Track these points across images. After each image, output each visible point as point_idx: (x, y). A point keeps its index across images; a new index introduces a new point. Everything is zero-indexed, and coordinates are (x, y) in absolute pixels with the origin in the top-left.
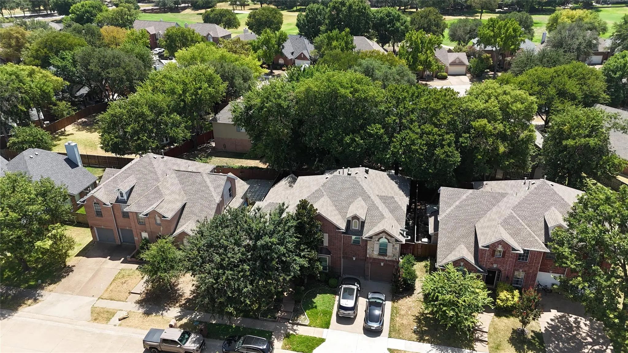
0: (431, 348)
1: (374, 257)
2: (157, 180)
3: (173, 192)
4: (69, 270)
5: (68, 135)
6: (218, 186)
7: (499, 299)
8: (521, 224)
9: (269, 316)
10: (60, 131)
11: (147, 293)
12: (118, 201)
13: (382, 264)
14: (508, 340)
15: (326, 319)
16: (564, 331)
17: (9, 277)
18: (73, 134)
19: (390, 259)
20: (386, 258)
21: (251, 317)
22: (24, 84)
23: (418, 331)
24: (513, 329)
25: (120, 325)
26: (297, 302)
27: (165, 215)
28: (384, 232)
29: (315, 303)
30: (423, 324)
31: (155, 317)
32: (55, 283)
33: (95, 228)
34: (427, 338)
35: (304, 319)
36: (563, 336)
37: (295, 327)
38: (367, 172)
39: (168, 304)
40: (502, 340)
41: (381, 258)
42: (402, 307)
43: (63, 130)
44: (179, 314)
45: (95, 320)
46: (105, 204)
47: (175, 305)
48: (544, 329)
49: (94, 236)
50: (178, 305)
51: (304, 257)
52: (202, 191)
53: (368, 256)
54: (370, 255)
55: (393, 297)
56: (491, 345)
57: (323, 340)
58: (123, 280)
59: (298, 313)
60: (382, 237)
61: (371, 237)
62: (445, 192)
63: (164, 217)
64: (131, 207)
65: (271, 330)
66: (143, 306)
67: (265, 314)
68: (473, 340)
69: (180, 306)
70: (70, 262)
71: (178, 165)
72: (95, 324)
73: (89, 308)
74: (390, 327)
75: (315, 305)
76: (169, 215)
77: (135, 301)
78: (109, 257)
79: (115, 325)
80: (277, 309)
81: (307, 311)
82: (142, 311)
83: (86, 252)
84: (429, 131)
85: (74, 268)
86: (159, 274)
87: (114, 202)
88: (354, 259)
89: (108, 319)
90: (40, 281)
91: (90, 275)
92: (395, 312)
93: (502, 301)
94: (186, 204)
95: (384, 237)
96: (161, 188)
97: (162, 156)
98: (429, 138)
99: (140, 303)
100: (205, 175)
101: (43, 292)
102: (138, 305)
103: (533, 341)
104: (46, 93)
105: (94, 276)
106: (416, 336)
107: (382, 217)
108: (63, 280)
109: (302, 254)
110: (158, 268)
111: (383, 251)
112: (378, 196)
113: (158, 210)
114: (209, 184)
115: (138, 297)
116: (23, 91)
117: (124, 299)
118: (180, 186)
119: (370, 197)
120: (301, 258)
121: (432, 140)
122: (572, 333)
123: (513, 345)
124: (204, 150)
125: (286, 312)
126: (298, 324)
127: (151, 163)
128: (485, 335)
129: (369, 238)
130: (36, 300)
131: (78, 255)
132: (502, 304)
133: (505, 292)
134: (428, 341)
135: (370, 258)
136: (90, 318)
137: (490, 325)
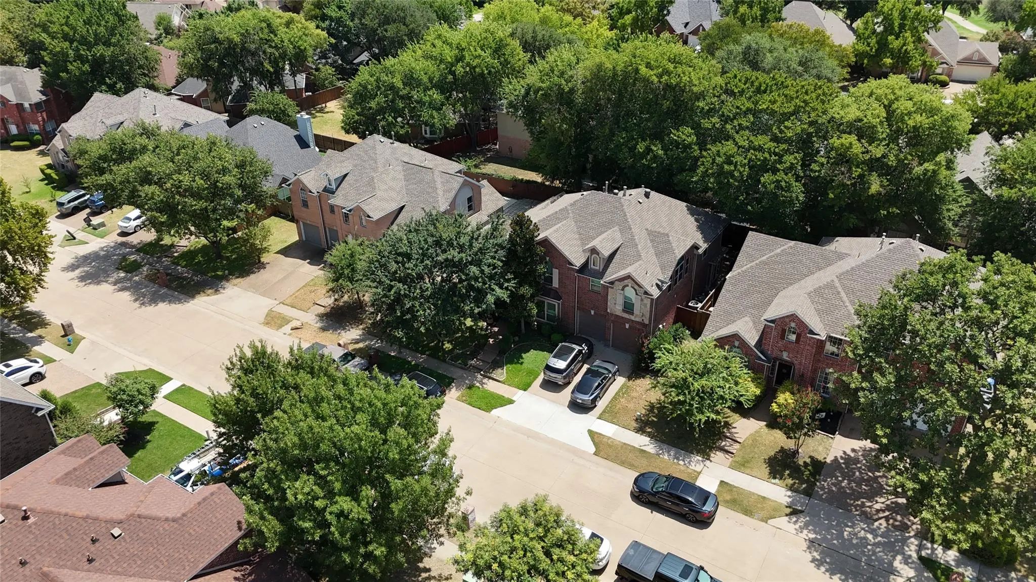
0: (648, 443)
1: (617, 314)
2: (375, 170)
3: (391, 188)
4: (261, 266)
5: (328, 112)
6: (449, 191)
7: (776, 402)
8: (841, 298)
9: (460, 361)
10: (320, 106)
11: (332, 308)
12: (326, 190)
13: (627, 326)
14: (765, 459)
15: (527, 380)
16: (863, 467)
17: (200, 262)
18: (333, 112)
19: (637, 319)
20: (632, 318)
21: (438, 358)
22: (276, 35)
23: (641, 420)
24: (782, 447)
25: (290, 335)
26: (502, 352)
27: (371, 214)
28: (629, 277)
29: (522, 358)
30: (654, 413)
31: (330, 335)
32: (243, 277)
33: (301, 223)
34: (649, 430)
35: (501, 373)
36: (857, 473)
37: (485, 380)
38: (647, 195)
39: (351, 324)
40: (756, 456)
41: (626, 316)
42: (638, 389)
43: (324, 105)
44: (358, 337)
45: (267, 324)
46: (310, 192)
47: (358, 326)
48: (833, 458)
49: (300, 234)
50: (361, 327)
51: (507, 289)
52: (428, 193)
53: (609, 311)
54: (611, 310)
55: (632, 373)
56: (737, 459)
57: (511, 402)
58: (313, 288)
59: (497, 364)
60: (628, 286)
61: (612, 283)
62: (754, 240)
63: (369, 216)
64: (337, 200)
65: (454, 377)
66: (323, 320)
67: (455, 358)
68: (714, 448)
69: (363, 329)
70: (265, 258)
71: (411, 156)
72: (266, 328)
73: (266, 311)
74: (607, 407)
75: (521, 360)
76: (376, 216)
77: (316, 313)
78: (308, 261)
79: (285, 334)
80: (473, 356)
81: (509, 365)
82: (319, 325)
83: (286, 252)
84: (760, 146)
85: (267, 266)
86: (340, 281)
87: (320, 190)
88: (593, 312)
89: (281, 326)
90: (227, 272)
91: (280, 276)
92: (623, 390)
93: (779, 406)
94: (403, 207)
95: (630, 285)
96: (376, 181)
97: (391, 141)
98: (756, 156)
99: (321, 317)
100: (436, 173)
101: (227, 284)
102: (318, 318)
103: (803, 469)
104: (301, 51)
105: (285, 278)
106: (635, 425)
107: (639, 257)
108: (252, 276)
109: (506, 285)
110: (341, 274)
111: (628, 307)
112: (647, 229)
113: (363, 206)
114: (439, 185)
115: (322, 310)
116: (273, 45)
117: (306, 309)
118: (404, 183)
119: (631, 229)
120: (502, 289)
121: (759, 160)
122: (873, 474)
123: (769, 466)
124: (482, 152)
125: (483, 361)
126: (490, 378)
127: (374, 148)
128: (737, 446)
129: (609, 283)
130: (217, 291)
131: (278, 253)
132: (778, 410)
133: (788, 394)
134: (649, 435)
135: (612, 314)
136: (262, 320)
137: (751, 435)
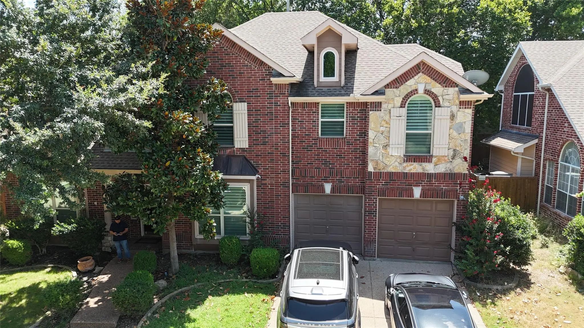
1: (391, 169)
13: (417, 192)
19: (442, 169)
28: (422, 67)
41: (415, 168)
53: (371, 168)
54: (377, 163)
60: (416, 91)
88: (328, 188)
95: (421, 88)
111: (418, 144)
135: (379, 175)
